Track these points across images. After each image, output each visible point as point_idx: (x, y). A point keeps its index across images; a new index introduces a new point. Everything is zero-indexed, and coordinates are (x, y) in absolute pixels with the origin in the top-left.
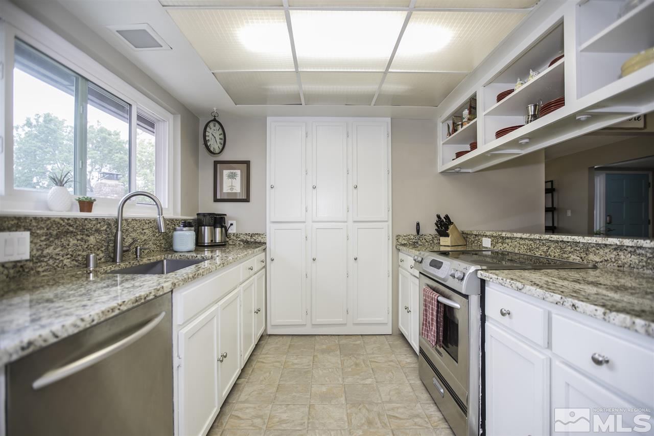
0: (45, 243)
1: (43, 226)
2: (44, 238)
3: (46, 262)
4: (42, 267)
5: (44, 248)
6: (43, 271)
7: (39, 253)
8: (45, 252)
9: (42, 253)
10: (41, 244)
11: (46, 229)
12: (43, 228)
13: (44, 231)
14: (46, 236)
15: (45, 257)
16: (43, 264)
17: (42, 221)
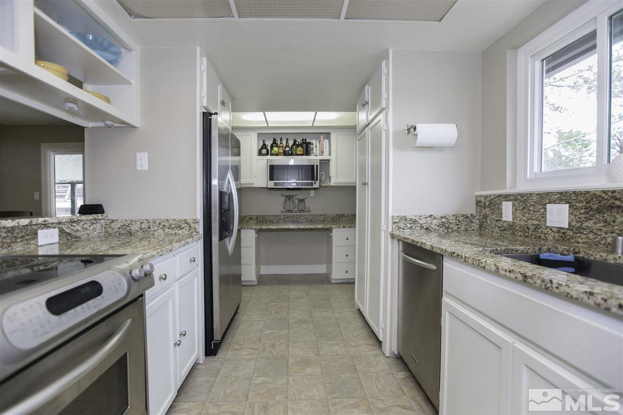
0: (584, 216)
1: (582, 199)
2: (583, 211)
3: (585, 234)
4: (582, 239)
5: (583, 221)
6: (583, 243)
7: (579, 224)
8: (585, 224)
9: (581, 225)
10: (581, 216)
11: (585, 203)
12: (582, 202)
13: (583, 205)
14: (585, 209)
15: (584, 229)
16: (583, 236)
17: (581, 195)
